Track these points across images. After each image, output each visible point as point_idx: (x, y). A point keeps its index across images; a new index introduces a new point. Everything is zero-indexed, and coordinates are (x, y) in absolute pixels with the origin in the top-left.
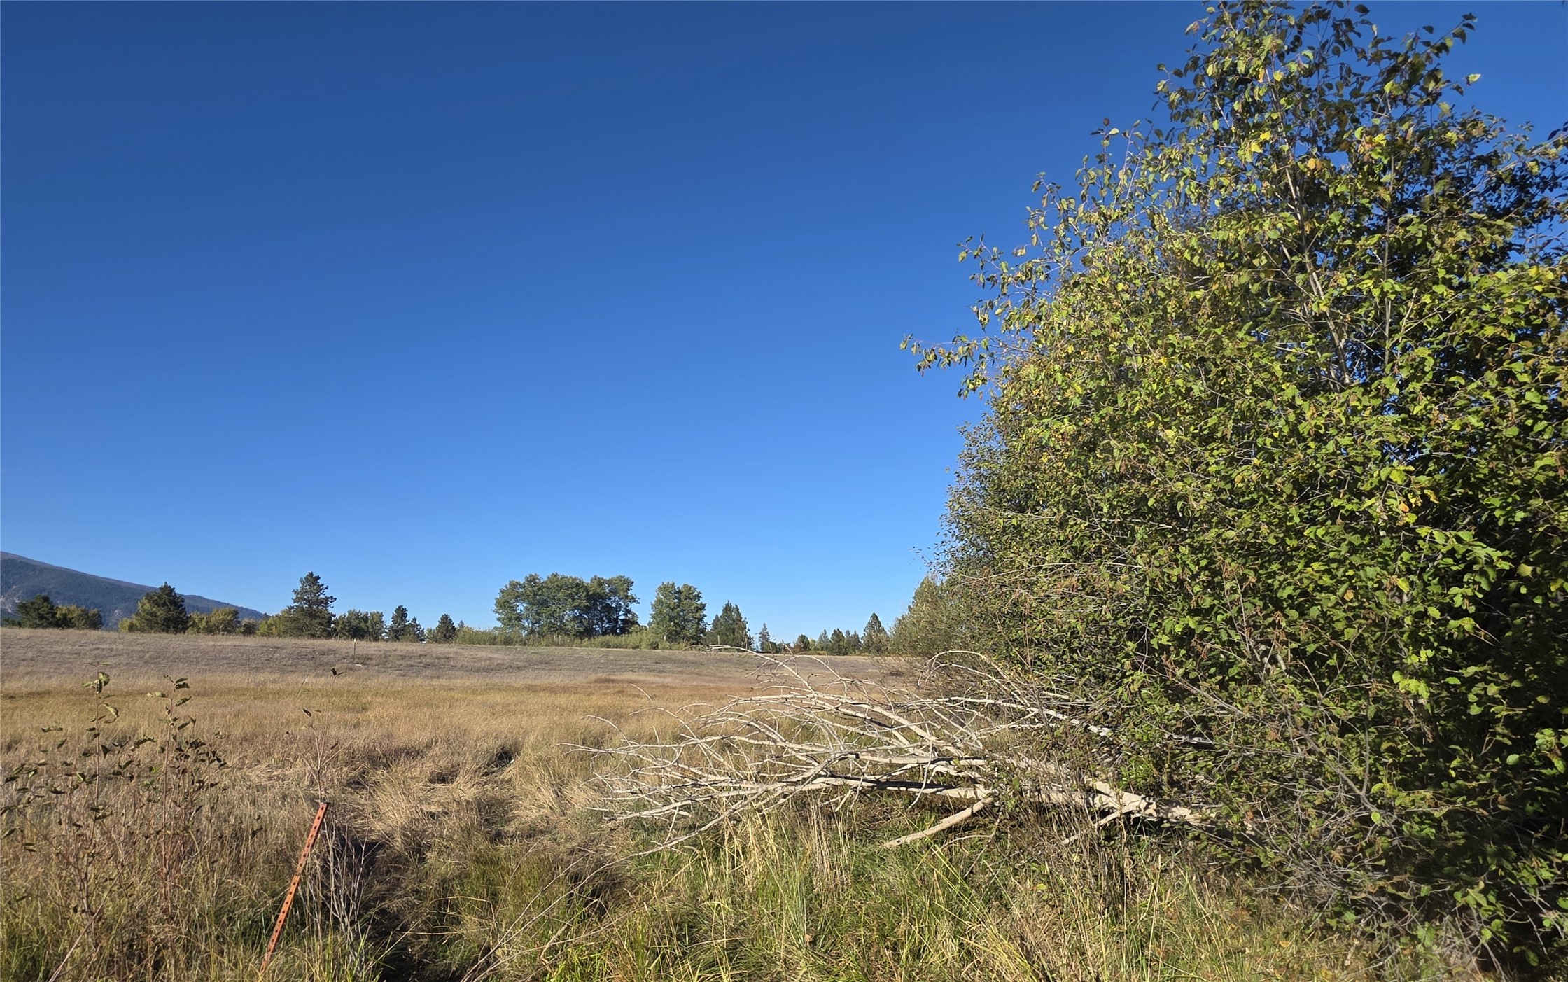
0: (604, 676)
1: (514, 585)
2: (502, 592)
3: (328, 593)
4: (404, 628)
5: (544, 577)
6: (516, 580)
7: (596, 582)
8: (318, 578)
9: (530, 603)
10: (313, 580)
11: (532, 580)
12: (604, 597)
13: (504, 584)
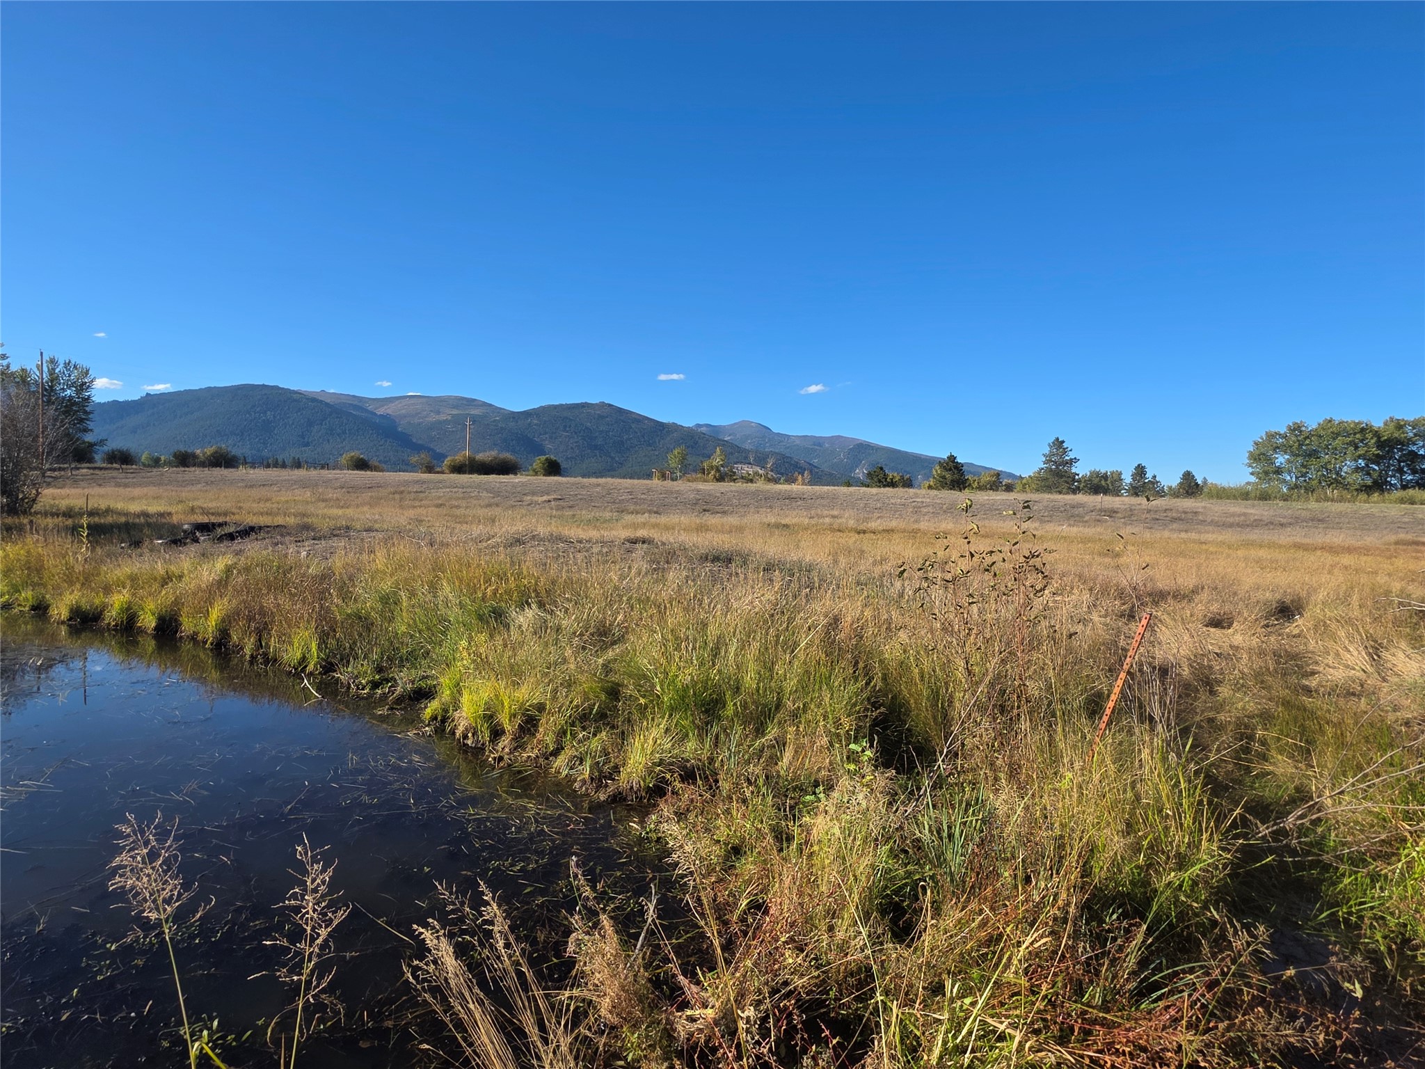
0: (1409, 537)
1: (1271, 436)
2: (1256, 444)
3: (1072, 455)
4: (1143, 485)
5: (1312, 424)
6: (1274, 430)
7: (1392, 426)
8: (1063, 442)
9: (1293, 454)
10: (1059, 444)
11: (1296, 429)
12: (1403, 443)
13: (1259, 435)
